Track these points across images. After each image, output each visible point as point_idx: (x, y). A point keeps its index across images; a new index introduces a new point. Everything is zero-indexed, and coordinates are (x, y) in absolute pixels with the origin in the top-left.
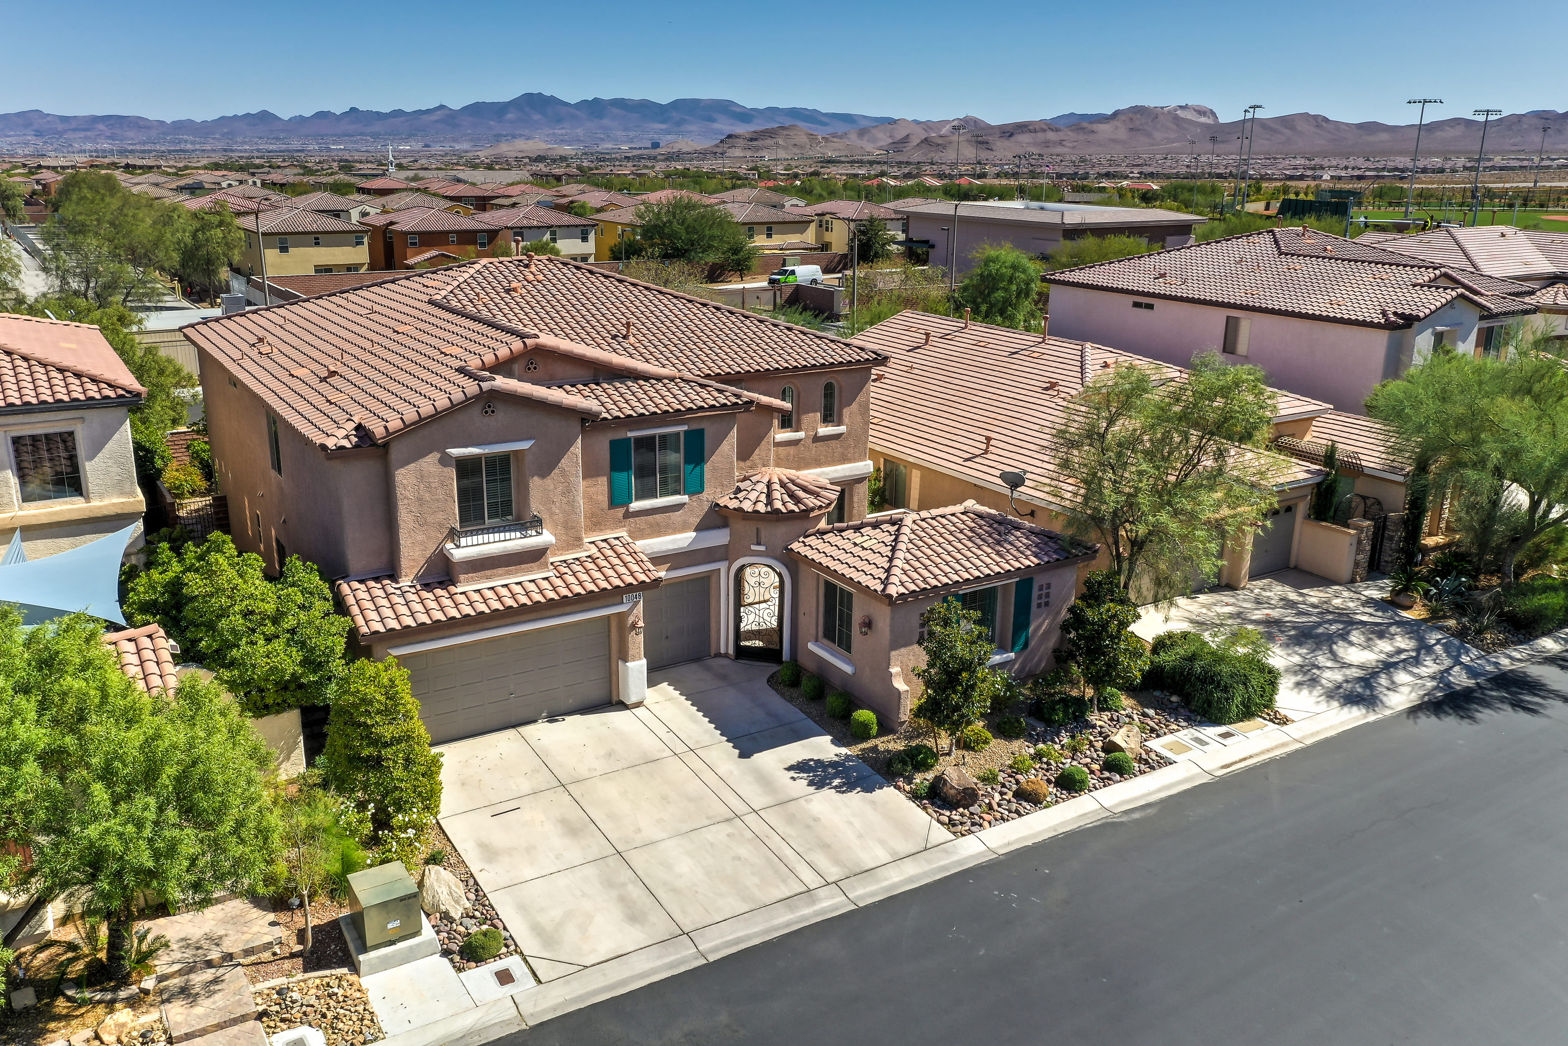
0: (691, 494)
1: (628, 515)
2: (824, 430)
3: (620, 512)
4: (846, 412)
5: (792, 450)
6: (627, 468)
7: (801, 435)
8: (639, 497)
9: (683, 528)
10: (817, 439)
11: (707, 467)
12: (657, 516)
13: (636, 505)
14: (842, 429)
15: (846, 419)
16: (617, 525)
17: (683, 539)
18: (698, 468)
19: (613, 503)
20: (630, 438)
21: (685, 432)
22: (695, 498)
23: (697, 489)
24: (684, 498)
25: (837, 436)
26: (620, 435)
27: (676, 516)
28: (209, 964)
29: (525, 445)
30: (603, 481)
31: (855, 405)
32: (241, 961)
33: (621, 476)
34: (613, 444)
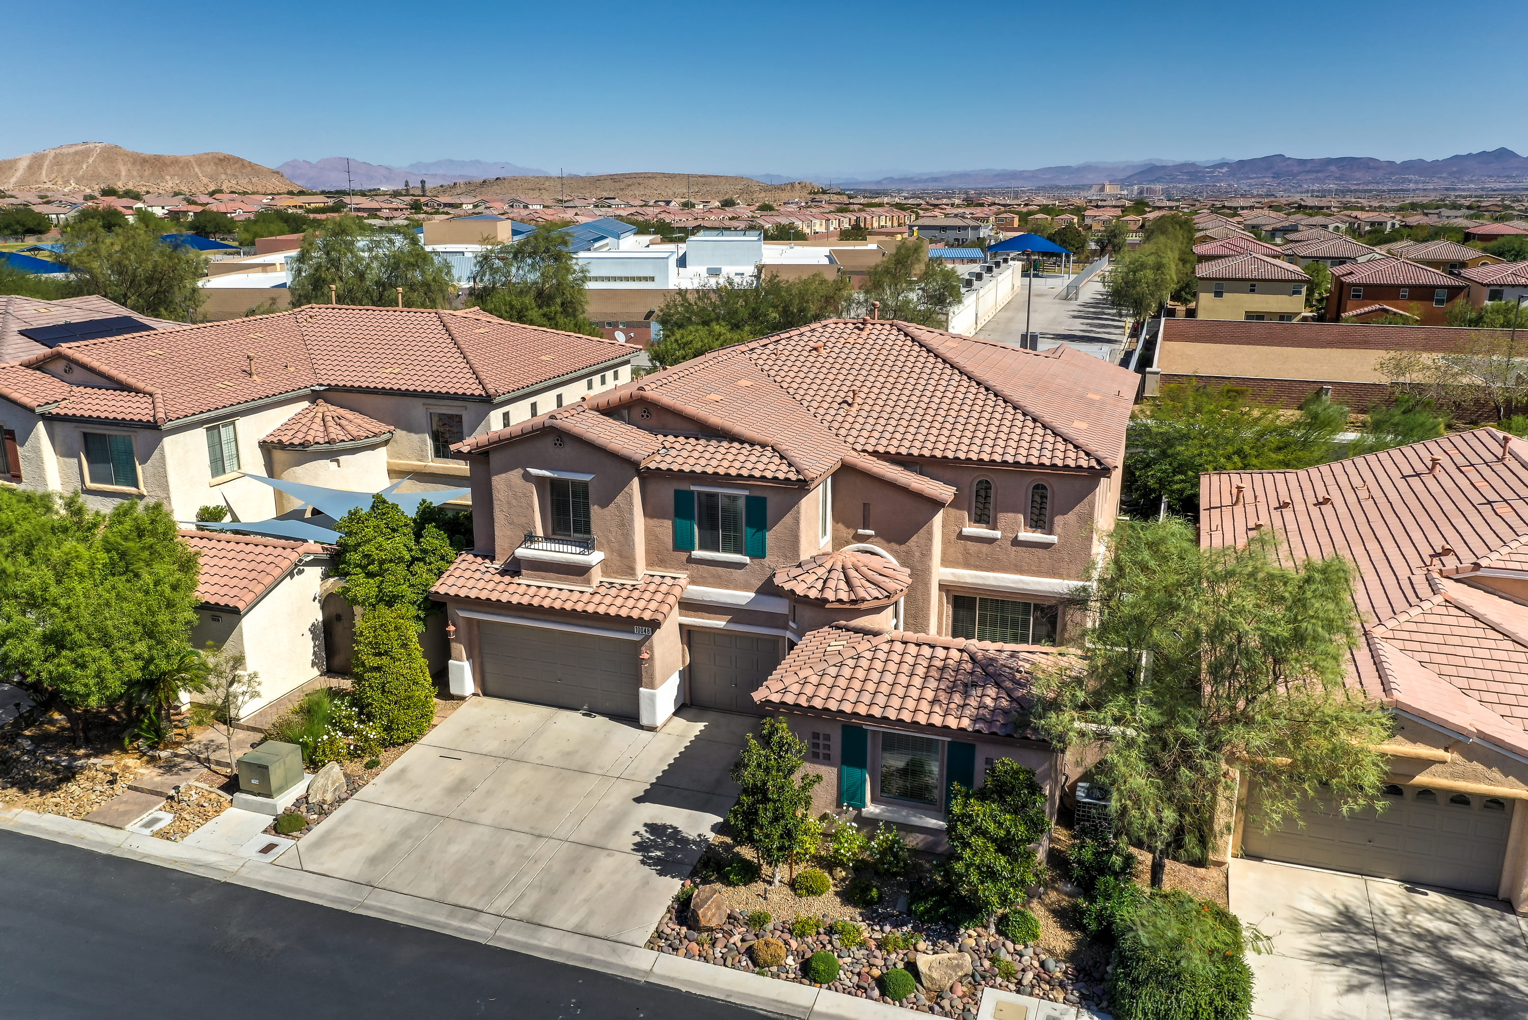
0: (752, 557)
1: (690, 560)
2: (1026, 535)
3: (684, 556)
4: (1059, 520)
5: (985, 548)
6: (691, 518)
7: (998, 534)
8: (702, 547)
9: (746, 588)
10: (1016, 542)
11: (770, 536)
12: (720, 570)
13: (697, 553)
14: (1053, 539)
15: (1058, 529)
16: (680, 567)
17: (742, 597)
18: (760, 534)
19: (677, 547)
20: (693, 492)
21: (747, 497)
22: (756, 561)
23: (759, 553)
24: (747, 560)
25: (1047, 546)
26: (683, 486)
27: (737, 574)
28: (198, 759)
29: (587, 478)
30: (668, 523)
31: (1071, 517)
32: (213, 767)
33: (685, 523)
34: (677, 493)
